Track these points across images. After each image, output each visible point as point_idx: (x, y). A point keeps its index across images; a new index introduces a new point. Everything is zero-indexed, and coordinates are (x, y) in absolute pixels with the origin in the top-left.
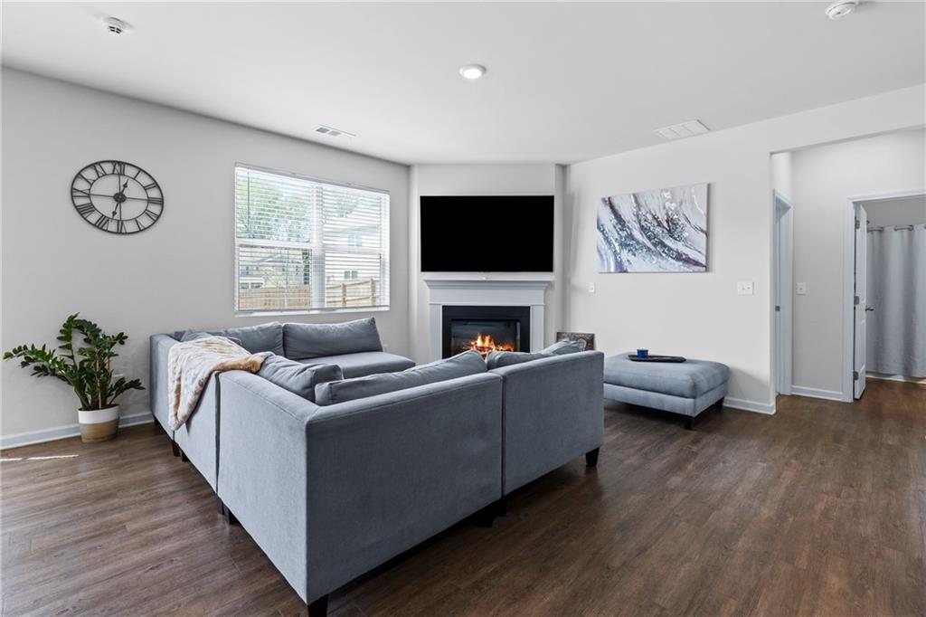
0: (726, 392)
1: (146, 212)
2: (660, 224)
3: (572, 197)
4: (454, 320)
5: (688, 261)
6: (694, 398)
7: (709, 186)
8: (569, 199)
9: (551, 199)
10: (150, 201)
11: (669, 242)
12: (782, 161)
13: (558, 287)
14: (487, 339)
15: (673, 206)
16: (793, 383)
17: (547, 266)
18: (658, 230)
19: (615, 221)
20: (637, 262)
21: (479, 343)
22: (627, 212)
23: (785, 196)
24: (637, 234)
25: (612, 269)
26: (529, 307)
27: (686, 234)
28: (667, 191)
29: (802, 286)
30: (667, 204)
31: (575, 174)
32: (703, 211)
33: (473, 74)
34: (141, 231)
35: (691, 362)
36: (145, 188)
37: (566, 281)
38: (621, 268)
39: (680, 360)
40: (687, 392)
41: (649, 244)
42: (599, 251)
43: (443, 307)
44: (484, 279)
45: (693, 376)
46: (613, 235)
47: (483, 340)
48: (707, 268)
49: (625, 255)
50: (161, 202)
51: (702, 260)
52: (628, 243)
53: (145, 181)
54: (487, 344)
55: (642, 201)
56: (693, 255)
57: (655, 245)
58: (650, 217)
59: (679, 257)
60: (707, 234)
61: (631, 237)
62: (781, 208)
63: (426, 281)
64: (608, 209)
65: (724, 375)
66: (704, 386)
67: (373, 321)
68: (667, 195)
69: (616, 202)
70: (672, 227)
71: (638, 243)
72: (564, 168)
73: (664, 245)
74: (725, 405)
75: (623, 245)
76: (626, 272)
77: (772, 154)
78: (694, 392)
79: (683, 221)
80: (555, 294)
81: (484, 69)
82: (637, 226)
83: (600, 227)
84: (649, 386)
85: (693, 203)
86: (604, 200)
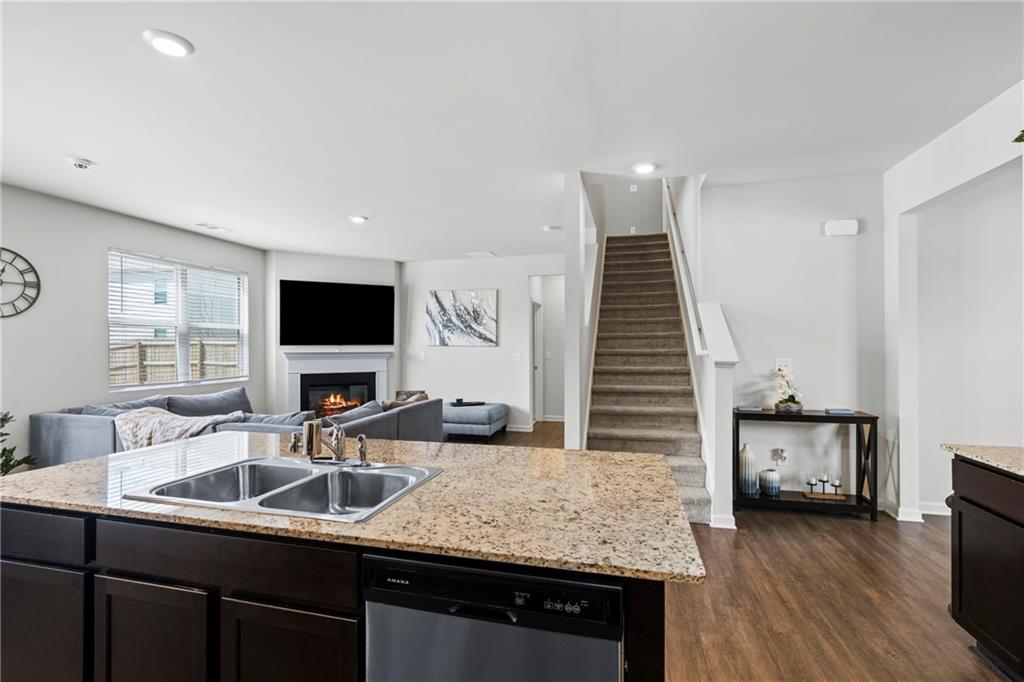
0: (507, 422)
1: (23, 295)
2: (469, 313)
3: (407, 287)
4: (310, 386)
5: (486, 339)
6: (490, 424)
7: (498, 292)
8: (405, 289)
9: (391, 289)
10: (26, 284)
11: (474, 325)
12: (537, 281)
13: (397, 356)
14: (338, 397)
15: (477, 302)
16: (544, 413)
17: (388, 340)
18: (468, 317)
19: (439, 309)
20: (455, 339)
21: (332, 399)
22: (448, 303)
23: (538, 300)
24: (454, 319)
25: (438, 343)
26: (375, 373)
27: (484, 322)
28: (472, 290)
29: (548, 353)
30: (474, 301)
31: (409, 270)
32: (494, 308)
33: (358, 220)
34: (18, 313)
35: (489, 404)
36: (22, 273)
37: (402, 353)
38: (443, 343)
39: (483, 404)
40: (486, 421)
41: (462, 327)
42: (428, 330)
43: (302, 375)
44: (337, 351)
45: (489, 411)
46: (438, 319)
47: (335, 398)
48: (497, 344)
49: (446, 333)
50: (38, 286)
51: (494, 339)
52: (448, 325)
53: (22, 266)
54: (338, 400)
55: (457, 297)
56: (489, 335)
57: (466, 327)
58: (462, 308)
59: (481, 336)
60: (497, 322)
61: (450, 321)
62: (535, 307)
63: (286, 354)
64: (434, 300)
65: (506, 412)
66: (495, 417)
67: (244, 389)
68: (473, 294)
69: (440, 295)
70: (476, 316)
71: (455, 325)
72: (400, 265)
73: (471, 328)
74: (507, 430)
75: (445, 326)
76: (447, 345)
77: (530, 276)
78: (490, 420)
79: (482, 312)
80: (395, 361)
81: (366, 218)
82: (454, 313)
83: (428, 312)
84: (464, 421)
85: (488, 300)
86: (431, 292)
